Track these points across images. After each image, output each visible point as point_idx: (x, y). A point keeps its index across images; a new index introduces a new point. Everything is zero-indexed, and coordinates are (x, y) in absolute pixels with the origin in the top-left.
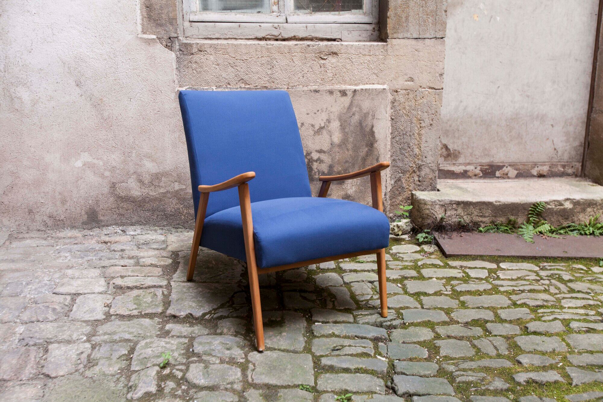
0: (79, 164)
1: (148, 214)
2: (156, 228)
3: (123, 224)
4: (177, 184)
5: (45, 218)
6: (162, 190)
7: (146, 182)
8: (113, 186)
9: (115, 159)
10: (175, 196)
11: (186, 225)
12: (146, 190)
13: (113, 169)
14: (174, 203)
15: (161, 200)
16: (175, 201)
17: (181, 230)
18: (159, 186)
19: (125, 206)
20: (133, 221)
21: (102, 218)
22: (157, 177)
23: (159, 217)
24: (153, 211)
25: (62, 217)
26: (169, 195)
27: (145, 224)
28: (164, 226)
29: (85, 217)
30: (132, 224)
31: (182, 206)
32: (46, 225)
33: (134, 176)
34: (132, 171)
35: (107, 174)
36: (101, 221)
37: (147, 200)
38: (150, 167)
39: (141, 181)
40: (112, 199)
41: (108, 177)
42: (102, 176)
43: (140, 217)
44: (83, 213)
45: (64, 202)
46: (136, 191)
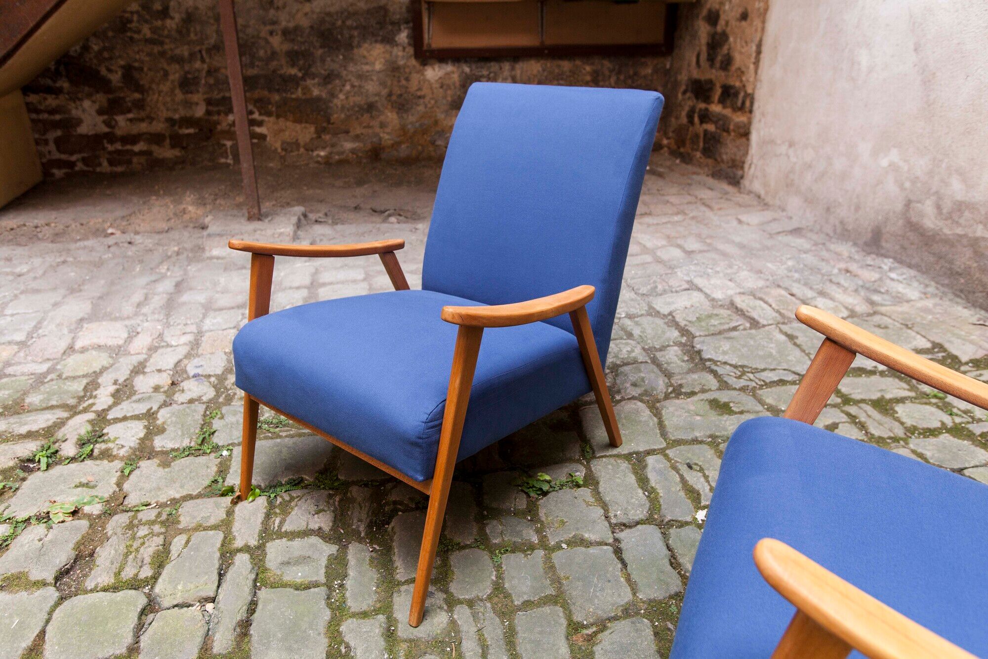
0: (884, 163)
1: (932, 259)
2: (933, 283)
3: (901, 262)
4: (980, 227)
5: (837, 223)
6: (959, 231)
7: (945, 211)
8: (908, 204)
9: (921, 165)
10: (972, 246)
11: (970, 297)
12: (941, 224)
13: (915, 181)
14: (968, 256)
15: (952, 245)
16: (969, 253)
17: (959, 300)
18: (957, 222)
19: (911, 238)
20: (913, 262)
21: (884, 244)
22: (960, 207)
23: (943, 269)
24: (940, 257)
25: (850, 228)
26: (965, 241)
27: (923, 273)
28: (943, 285)
29: (870, 235)
30: (910, 266)
31: (975, 265)
32: (835, 231)
33: (933, 198)
34: (934, 189)
35: (907, 185)
36: (882, 247)
37: (938, 238)
38: (957, 189)
39: (939, 207)
40: (901, 222)
41: (905, 189)
42: (902, 188)
43: (922, 260)
44: (869, 230)
45: (858, 208)
46: (930, 222)
